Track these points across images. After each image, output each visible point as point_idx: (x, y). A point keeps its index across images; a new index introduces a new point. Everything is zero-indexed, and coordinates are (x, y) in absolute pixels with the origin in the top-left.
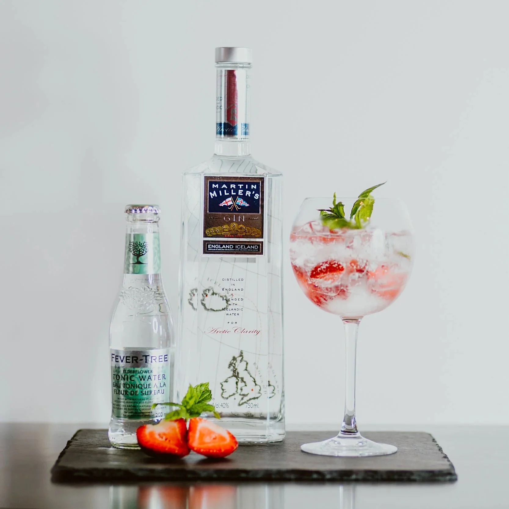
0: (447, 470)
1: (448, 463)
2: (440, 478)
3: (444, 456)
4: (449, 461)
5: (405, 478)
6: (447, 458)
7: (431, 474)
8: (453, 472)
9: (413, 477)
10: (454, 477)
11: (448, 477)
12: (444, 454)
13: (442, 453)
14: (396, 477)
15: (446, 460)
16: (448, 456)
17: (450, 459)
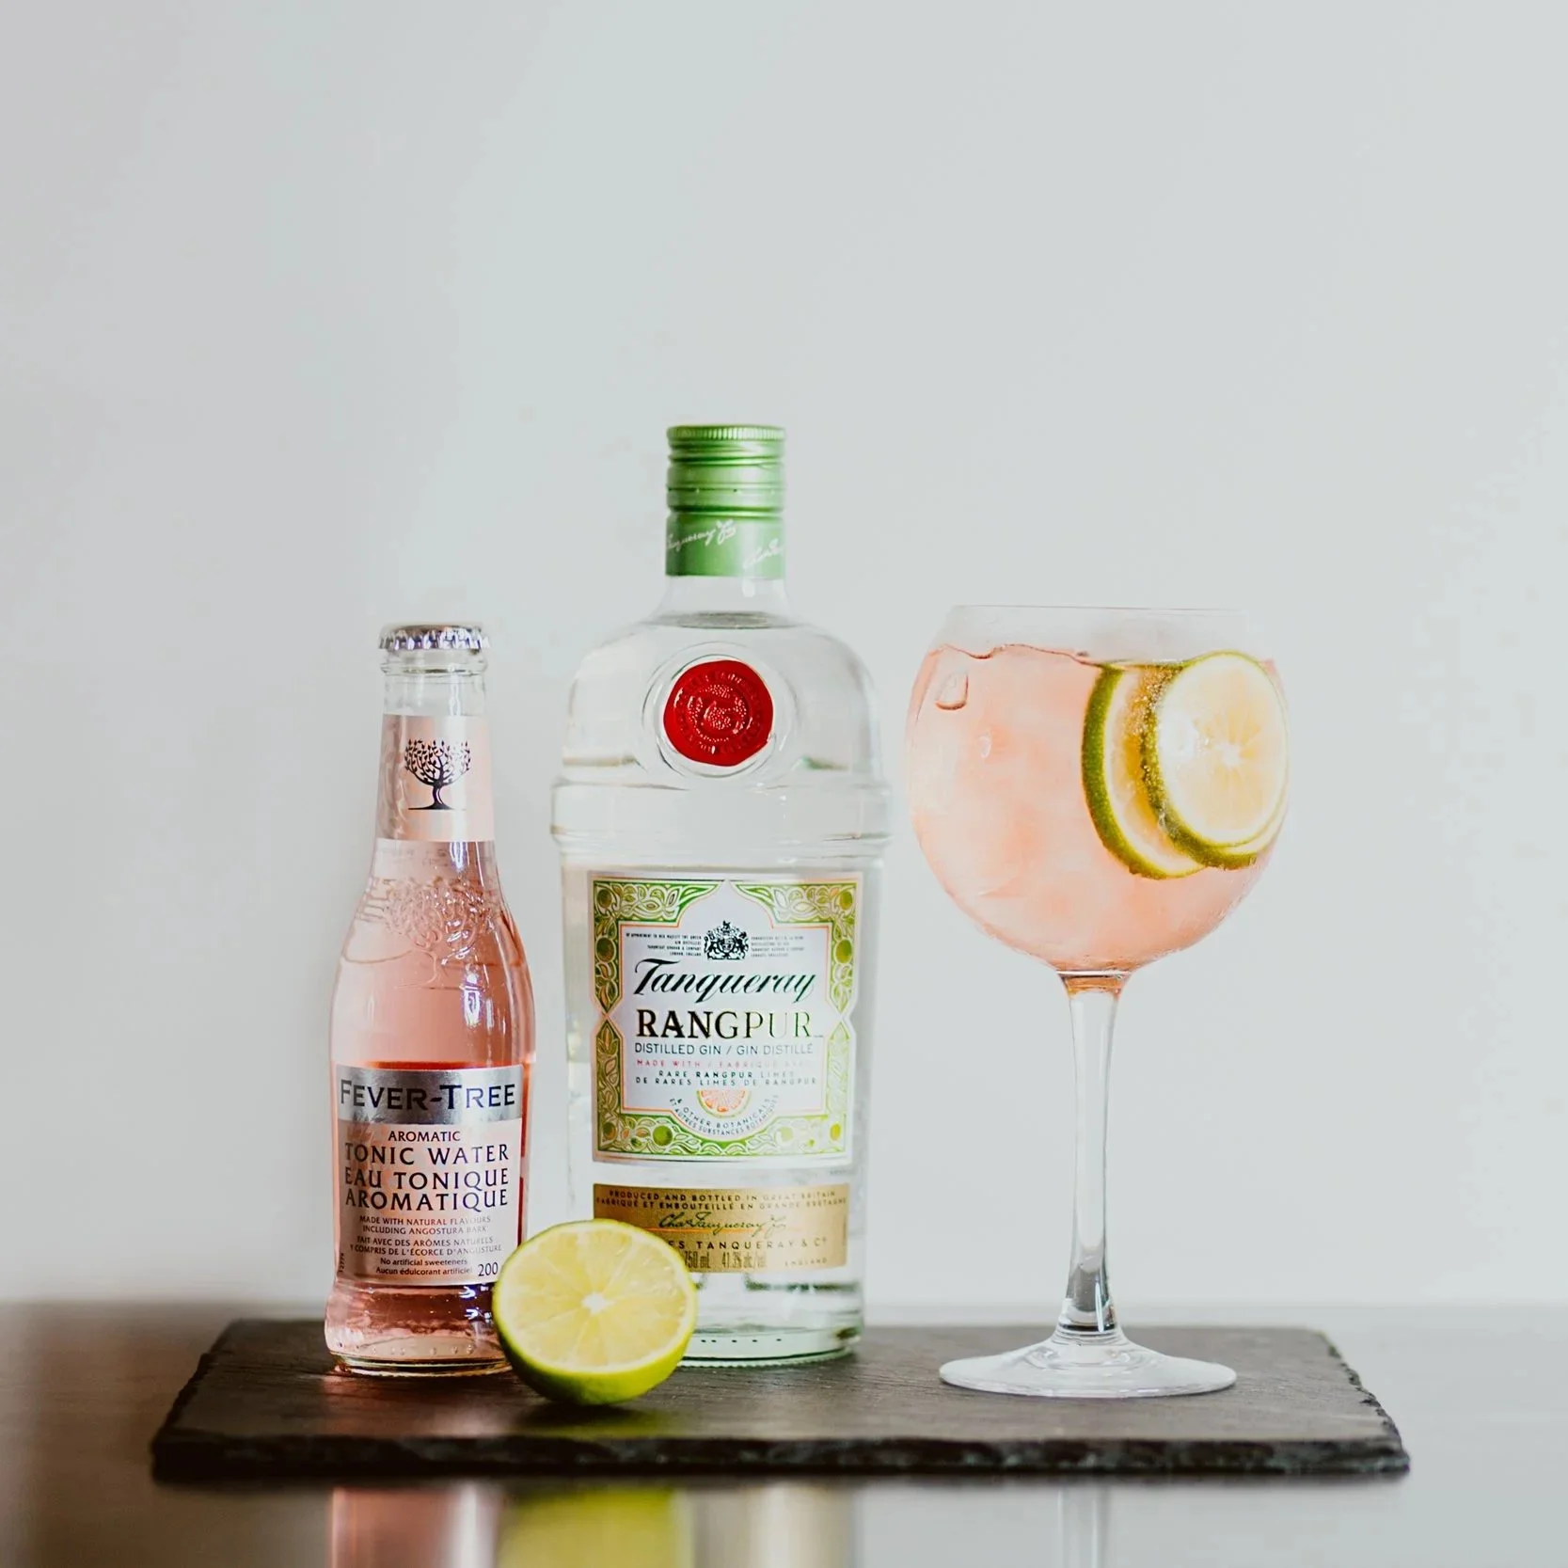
0: (1378, 1439)
1: (1382, 1419)
2: (1355, 1464)
3: (1367, 1398)
4: (1381, 1413)
5: (1249, 1465)
6: (1377, 1404)
7: (1327, 1453)
8: (1394, 1446)
9: (1272, 1463)
10: (1398, 1463)
11: (1381, 1463)
12: (1365, 1392)
13: (1359, 1389)
14: (1221, 1462)
15: (1374, 1408)
16: (1378, 1400)
17: (1383, 1407)
